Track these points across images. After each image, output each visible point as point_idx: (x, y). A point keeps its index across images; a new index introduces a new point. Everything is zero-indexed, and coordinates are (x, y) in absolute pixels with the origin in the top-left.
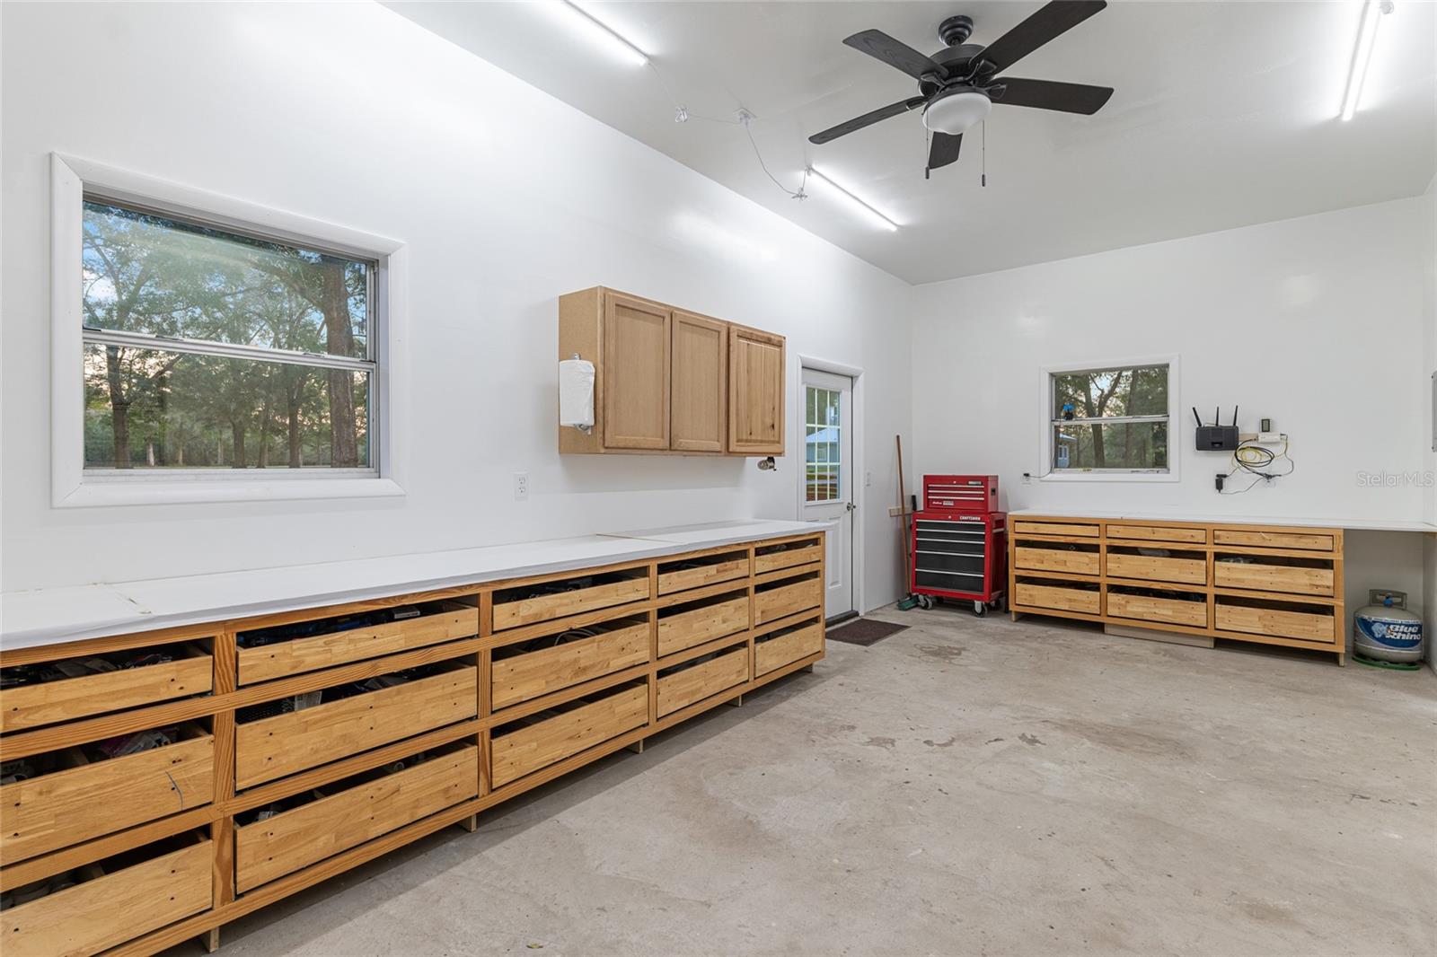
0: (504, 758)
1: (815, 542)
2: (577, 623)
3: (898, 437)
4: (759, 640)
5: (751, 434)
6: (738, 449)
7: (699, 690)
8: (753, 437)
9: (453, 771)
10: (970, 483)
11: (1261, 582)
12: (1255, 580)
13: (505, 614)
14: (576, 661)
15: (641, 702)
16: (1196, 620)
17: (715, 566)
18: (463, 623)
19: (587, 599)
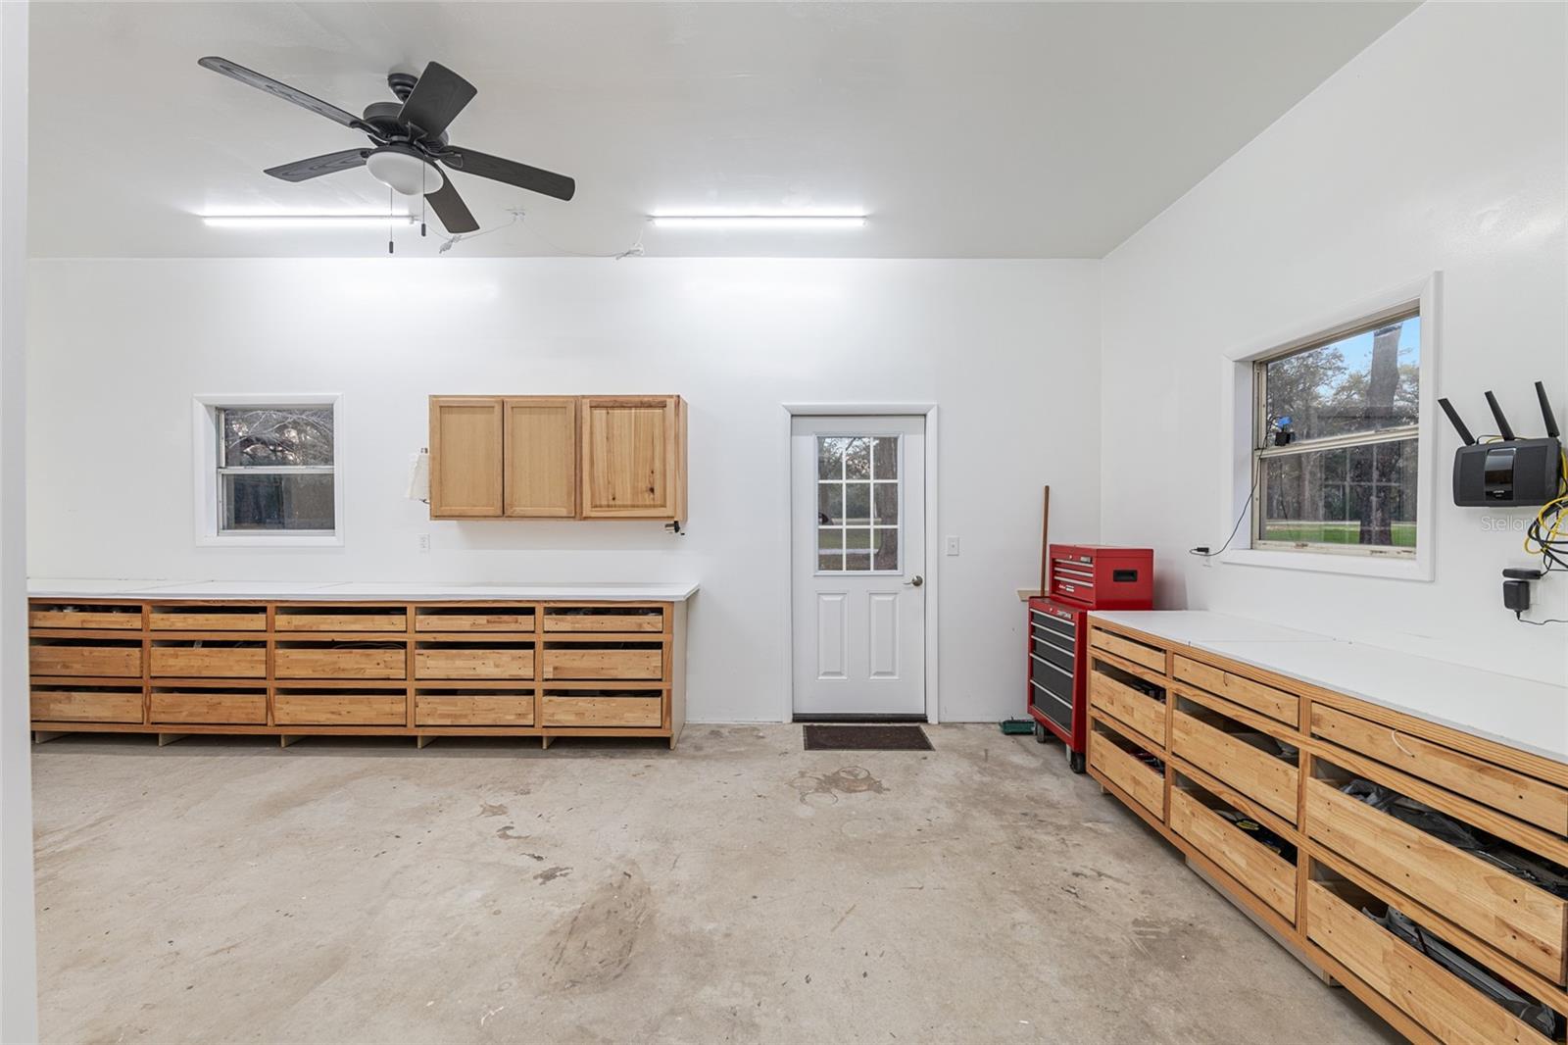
0: (282, 709)
1: (659, 611)
2: (338, 638)
3: (1047, 488)
4: (549, 693)
5: (614, 499)
6: (594, 514)
7: (466, 716)
8: (617, 502)
9: (251, 705)
10: (1083, 559)
11: (1386, 861)
12: (1376, 852)
13: (282, 621)
14: (336, 663)
15: (401, 708)
16: (1280, 899)
17: (485, 617)
18: (257, 622)
19: (345, 622)
